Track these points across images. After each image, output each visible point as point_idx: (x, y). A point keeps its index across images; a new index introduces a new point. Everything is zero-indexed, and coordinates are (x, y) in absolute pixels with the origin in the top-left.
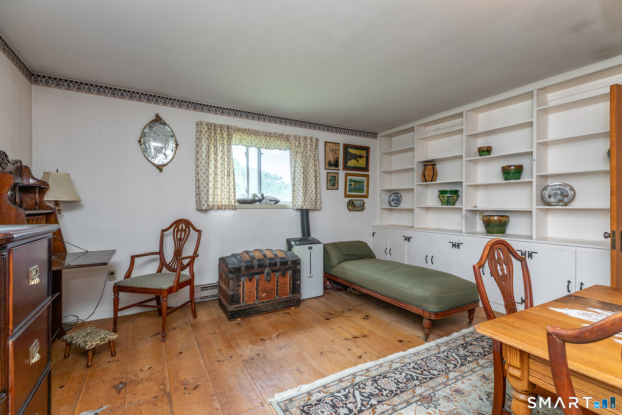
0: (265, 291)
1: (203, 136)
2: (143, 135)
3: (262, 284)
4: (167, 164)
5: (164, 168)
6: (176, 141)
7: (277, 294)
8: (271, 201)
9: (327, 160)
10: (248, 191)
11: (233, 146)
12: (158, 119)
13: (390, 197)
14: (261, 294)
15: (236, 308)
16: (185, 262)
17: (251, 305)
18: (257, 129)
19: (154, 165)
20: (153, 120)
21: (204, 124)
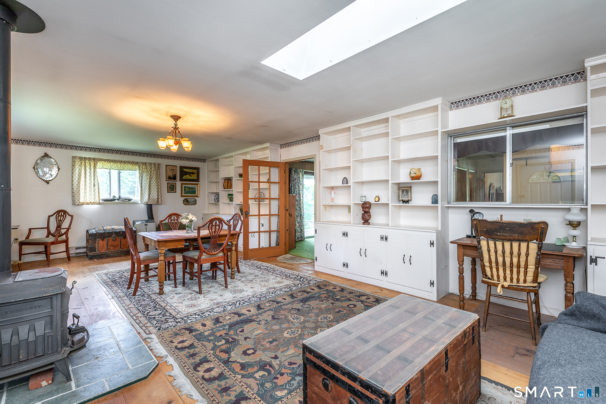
0: (112, 246)
1: (76, 164)
2: (36, 164)
3: (110, 243)
4: (52, 180)
5: (50, 182)
6: (58, 167)
7: (120, 247)
8: (125, 199)
9: (167, 176)
10: (110, 194)
11: (97, 169)
12: (46, 155)
13: (215, 197)
14: (110, 247)
15: (93, 254)
16: (63, 231)
17: (103, 252)
18: (115, 159)
19: (44, 180)
20: (43, 156)
21: (77, 157)
